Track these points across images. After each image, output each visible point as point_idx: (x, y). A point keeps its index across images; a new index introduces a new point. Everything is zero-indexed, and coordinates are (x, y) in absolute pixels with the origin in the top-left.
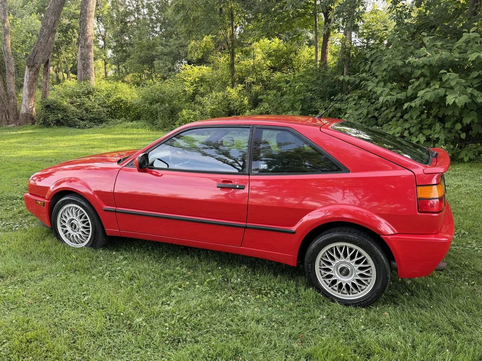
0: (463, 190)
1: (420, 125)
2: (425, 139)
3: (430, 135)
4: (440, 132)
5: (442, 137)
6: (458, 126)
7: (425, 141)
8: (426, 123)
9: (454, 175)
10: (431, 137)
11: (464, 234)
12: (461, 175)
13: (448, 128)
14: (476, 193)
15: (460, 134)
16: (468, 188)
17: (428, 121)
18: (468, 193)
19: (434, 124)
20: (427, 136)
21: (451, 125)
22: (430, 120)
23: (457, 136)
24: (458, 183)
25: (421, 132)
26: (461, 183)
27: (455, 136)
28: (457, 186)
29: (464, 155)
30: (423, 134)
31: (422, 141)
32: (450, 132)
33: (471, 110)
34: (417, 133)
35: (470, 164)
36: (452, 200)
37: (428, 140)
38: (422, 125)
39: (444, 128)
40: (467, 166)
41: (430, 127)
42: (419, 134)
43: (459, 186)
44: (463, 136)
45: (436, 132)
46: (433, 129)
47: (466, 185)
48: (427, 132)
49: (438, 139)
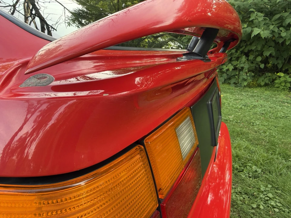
0: (258, 110)
1: (230, 58)
2: (233, 68)
3: (237, 65)
4: (245, 63)
5: (246, 66)
6: (259, 59)
7: (233, 70)
8: (234, 56)
9: (252, 96)
10: (237, 66)
11: (256, 171)
12: (258, 96)
13: (250, 60)
14: (270, 114)
15: (259, 65)
16: (263, 109)
17: (236, 54)
18: (263, 114)
19: (241, 57)
20: (234, 66)
21: (253, 58)
22: (238, 54)
23: (257, 66)
24: (254, 104)
25: (230, 63)
26: (257, 104)
27: (255, 67)
28: (253, 106)
29: (262, 81)
30: (232, 65)
31: (231, 70)
32: (252, 63)
33: (270, 47)
34: (227, 63)
35: (265, 88)
36: (247, 121)
37: (235, 69)
38: (231, 58)
39: (248, 60)
40: (263, 89)
41: (238, 59)
42: (228, 64)
43: (255, 106)
44: (262, 66)
45: (241, 63)
46: (239, 61)
47: (261, 105)
48: (235, 63)
49: (242, 68)
